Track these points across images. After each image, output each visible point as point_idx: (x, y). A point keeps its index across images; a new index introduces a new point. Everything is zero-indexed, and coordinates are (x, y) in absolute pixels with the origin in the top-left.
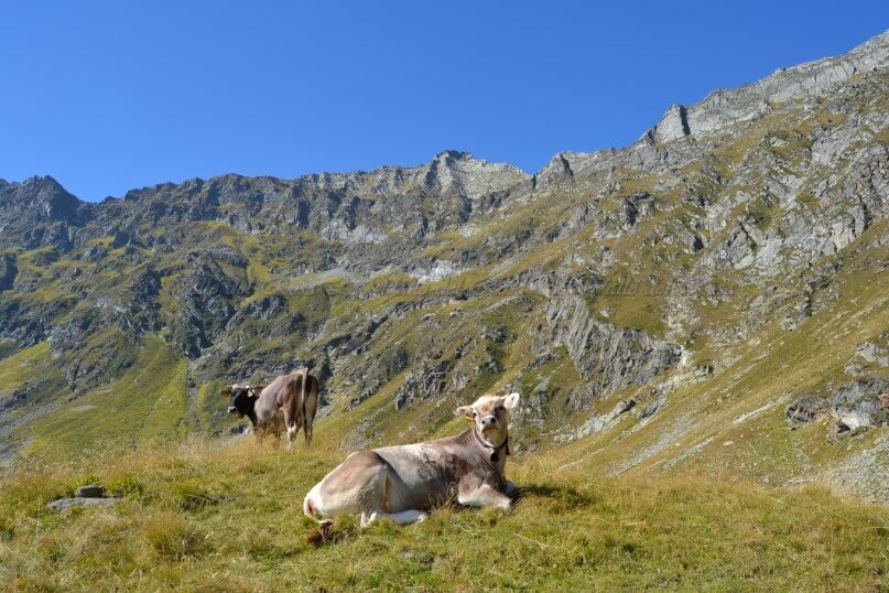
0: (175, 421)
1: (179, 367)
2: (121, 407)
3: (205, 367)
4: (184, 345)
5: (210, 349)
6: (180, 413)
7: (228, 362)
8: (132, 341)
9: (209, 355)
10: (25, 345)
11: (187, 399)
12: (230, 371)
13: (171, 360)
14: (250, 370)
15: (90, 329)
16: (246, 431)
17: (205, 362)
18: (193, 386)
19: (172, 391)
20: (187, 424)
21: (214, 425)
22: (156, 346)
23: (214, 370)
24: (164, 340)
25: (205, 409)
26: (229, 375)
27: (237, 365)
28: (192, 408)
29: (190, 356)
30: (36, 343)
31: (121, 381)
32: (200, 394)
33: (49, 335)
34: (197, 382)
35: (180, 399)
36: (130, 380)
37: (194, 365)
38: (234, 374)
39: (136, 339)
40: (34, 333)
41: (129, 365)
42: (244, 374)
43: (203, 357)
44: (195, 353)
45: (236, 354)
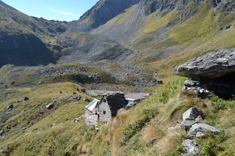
0: (209, 26)
1: (210, 10)
2: (194, 24)
3: (218, 9)
4: (212, 3)
5: (220, 3)
6: (210, 24)
7: (226, 6)
8: (196, 5)
9: (220, 5)
10: (170, 11)
11: (213, 19)
12: (226, 9)
13: (208, 8)
14: (233, 8)
15: (185, 3)
16: (231, 27)
17: (218, 8)
18: (215, 15)
19: (208, 17)
20: (212, 26)
21: (221, 26)
22: (203, 5)
23: (221, 9)
24: (206, 3)
25: (218, 22)
26: (226, 10)
27: (229, 7)
28: (214, 22)
29: (214, 7)
30: (173, 10)
31: (194, 16)
32: (217, 18)
33: (176, 7)
34: (216, 14)
35: (211, 20)
36: (196, 16)
37: (215, 9)
38: (228, 10)
39: (198, 4)
40: (172, 7)
41: (196, 12)
42: (231, 9)
43: (218, 6)
44: (215, 5)
45: (228, 4)
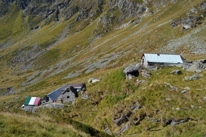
0: (21, 26)
1: (20, 12)
2: (7, 23)
3: (27, 12)
4: (20, 6)
5: (28, 7)
6: (22, 24)
7: (33, 10)
8: (6, 5)
9: (27, 8)
11: (23, 20)
12: (33, 13)
13: (17, 10)
14: (38, 12)
16: (39, 28)
17: (26, 10)
18: (24, 17)
19: (19, 18)
20: (24, 26)
21: (31, 27)
22: (13, 6)
23: (29, 12)
24: (15, 5)
25: (28, 22)
26: (33, 14)
27: (35, 11)
28: (25, 22)
29: (22, 9)
31: (5, 16)
32: (27, 19)
34: (25, 16)
35: (22, 20)
36: (8, 16)
37: (24, 11)
38: (34, 13)
41: (7, 12)
43: (26, 9)
44: (24, 8)
45: (34, 8)
